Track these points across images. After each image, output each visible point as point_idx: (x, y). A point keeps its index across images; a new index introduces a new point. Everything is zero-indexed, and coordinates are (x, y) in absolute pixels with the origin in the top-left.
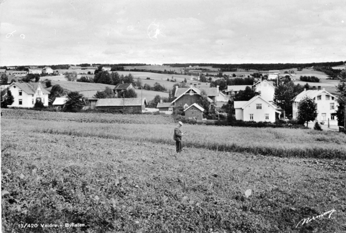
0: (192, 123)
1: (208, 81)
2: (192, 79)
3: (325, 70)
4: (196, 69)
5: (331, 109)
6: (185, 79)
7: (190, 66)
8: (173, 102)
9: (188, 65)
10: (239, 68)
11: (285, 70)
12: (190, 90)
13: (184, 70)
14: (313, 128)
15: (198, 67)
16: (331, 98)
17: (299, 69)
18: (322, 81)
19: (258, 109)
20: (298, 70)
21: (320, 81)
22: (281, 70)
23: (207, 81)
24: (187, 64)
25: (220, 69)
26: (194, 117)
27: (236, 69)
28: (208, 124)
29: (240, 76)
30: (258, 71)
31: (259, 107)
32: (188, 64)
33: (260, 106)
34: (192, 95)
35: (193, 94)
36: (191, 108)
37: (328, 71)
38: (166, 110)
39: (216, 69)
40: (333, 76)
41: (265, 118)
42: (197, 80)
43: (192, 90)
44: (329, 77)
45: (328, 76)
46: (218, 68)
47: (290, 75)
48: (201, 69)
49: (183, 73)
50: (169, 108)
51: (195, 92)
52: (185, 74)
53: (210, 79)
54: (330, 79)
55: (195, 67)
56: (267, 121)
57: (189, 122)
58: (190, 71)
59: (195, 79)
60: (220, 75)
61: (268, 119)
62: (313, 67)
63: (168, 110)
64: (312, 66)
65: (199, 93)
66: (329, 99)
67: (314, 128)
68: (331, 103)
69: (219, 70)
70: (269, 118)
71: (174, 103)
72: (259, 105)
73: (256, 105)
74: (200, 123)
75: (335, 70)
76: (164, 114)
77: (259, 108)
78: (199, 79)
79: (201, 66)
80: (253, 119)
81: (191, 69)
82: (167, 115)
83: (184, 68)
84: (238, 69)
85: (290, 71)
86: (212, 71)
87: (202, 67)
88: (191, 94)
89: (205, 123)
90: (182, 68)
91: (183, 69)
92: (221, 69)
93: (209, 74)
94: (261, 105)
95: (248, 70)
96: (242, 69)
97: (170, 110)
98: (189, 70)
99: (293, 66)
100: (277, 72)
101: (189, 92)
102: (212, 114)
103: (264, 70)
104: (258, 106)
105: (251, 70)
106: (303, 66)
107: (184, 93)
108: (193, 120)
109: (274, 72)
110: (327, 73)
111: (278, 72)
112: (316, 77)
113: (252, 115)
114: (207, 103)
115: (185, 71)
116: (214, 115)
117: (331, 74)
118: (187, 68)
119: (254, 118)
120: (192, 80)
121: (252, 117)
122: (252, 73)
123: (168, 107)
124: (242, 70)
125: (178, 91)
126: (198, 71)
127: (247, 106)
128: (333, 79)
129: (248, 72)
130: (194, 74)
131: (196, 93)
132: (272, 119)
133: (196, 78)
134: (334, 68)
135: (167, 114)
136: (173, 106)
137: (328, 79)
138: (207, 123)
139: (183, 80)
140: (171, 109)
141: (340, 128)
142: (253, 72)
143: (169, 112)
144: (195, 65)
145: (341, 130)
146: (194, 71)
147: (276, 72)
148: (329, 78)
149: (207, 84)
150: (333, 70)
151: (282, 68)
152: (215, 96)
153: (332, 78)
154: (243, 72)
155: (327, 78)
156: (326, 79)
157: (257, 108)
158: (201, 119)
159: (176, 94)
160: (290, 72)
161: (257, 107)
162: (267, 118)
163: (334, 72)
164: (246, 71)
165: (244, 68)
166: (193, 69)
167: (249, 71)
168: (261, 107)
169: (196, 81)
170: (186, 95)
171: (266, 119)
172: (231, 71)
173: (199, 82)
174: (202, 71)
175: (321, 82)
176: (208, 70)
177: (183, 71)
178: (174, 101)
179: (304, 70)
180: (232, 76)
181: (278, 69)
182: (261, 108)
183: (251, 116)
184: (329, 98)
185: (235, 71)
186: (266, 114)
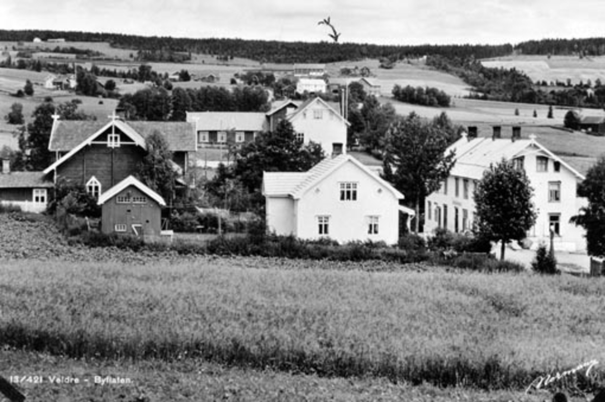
0: (130, 247)
1: (105, 91)
2: (49, 84)
3: (462, 69)
4: (57, 50)
5: (550, 201)
6: (28, 82)
7: (37, 40)
8: (47, 171)
9: (29, 35)
10: (198, 53)
11: (343, 65)
12: (109, 131)
13: (16, 53)
14: (531, 266)
15: (62, 43)
16: (551, 166)
17: (385, 64)
18: (457, 104)
19: (346, 202)
20: (382, 67)
21: (451, 104)
22: (330, 64)
23: (100, 93)
24: (25, 32)
25: (135, 53)
26: (133, 226)
27: (187, 54)
28: (184, 251)
29: (203, 79)
30: (257, 64)
31: (348, 193)
32: (30, 31)
33: (352, 190)
34: (116, 148)
35: (119, 143)
36: (124, 195)
37: (470, 72)
38: (23, 200)
39: (123, 53)
40: (484, 88)
41: (368, 229)
42: (67, 87)
43: (118, 131)
44: (472, 90)
45: (470, 87)
46: (129, 49)
47: (363, 83)
48: (73, 51)
49: (15, 60)
50: (34, 191)
51: (124, 137)
52: (22, 66)
53: (110, 86)
54: (477, 97)
55: (53, 44)
56: (375, 238)
57: (117, 241)
58: (36, 56)
59: (60, 83)
60: (143, 75)
61: (376, 232)
62: (425, 57)
63: (30, 199)
64: (421, 55)
65: (139, 141)
66: (546, 169)
67: (534, 265)
68: (551, 183)
69: (131, 56)
70: (380, 229)
71: (52, 172)
72: (349, 187)
73: (339, 186)
74: (158, 248)
75: (490, 70)
76: (18, 210)
77: (348, 197)
78: (73, 84)
79: (73, 40)
80: (326, 232)
81: (38, 49)
82: (29, 216)
83: (15, 44)
84: (194, 55)
85: (357, 68)
86: (109, 60)
87: (78, 45)
88: (113, 143)
89: (173, 248)
90: (11, 44)
91: (14, 49)
92: (140, 53)
93: (101, 67)
94: (355, 185)
95: (226, 59)
96: (209, 56)
97: (37, 199)
98: (34, 52)
99: (365, 51)
100: (318, 70)
101: (103, 137)
102: (186, 214)
103: (279, 62)
104: (346, 190)
105: (236, 60)
106: (398, 55)
107: (89, 141)
108: (132, 236)
109: (310, 70)
110: (466, 79)
111: (322, 70)
112: (440, 89)
113: (327, 218)
114: (168, 177)
115: (19, 55)
116: (190, 216)
117: (478, 81)
118: (26, 44)
119: (330, 229)
120: (52, 86)
121: (326, 226)
122: (241, 71)
123: (31, 185)
124: (209, 58)
125: (58, 130)
126: (65, 55)
127: (310, 189)
128: (484, 98)
129: (227, 65)
130: (49, 65)
131: (129, 140)
132: (389, 235)
133: (65, 82)
134: (488, 64)
135: (28, 213)
136: (46, 184)
137: (470, 97)
138: (179, 247)
139: (22, 85)
140: (40, 195)
141: (593, 263)
142: (244, 66)
143: (35, 206)
144: (52, 38)
145: (597, 271)
146: (50, 57)
147: (314, 70)
148: (473, 93)
149: (101, 103)
150: (482, 70)
151: (333, 56)
152: (186, 152)
153: (480, 94)
154: (211, 64)
155: (467, 93)
156: (466, 97)
157: (342, 198)
158: (158, 233)
159: (54, 141)
160: (358, 72)
161: (343, 193)
162: (373, 229)
163: (485, 75)
164: (221, 63)
165: (215, 53)
166: (47, 50)
167: (230, 62)
168: (355, 193)
169: (65, 92)
170: (93, 145)
171: (370, 232)
172: (171, 60)
173: (74, 93)
174: (77, 58)
175: (454, 107)
176: (98, 54)
177: (13, 53)
178: (53, 167)
179: (400, 65)
180: (177, 77)
181: (321, 62)
182: (355, 198)
183: (323, 223)
184: (546, 164)
185: (186, 59)
186: (371, 217)
